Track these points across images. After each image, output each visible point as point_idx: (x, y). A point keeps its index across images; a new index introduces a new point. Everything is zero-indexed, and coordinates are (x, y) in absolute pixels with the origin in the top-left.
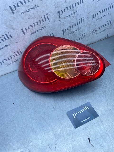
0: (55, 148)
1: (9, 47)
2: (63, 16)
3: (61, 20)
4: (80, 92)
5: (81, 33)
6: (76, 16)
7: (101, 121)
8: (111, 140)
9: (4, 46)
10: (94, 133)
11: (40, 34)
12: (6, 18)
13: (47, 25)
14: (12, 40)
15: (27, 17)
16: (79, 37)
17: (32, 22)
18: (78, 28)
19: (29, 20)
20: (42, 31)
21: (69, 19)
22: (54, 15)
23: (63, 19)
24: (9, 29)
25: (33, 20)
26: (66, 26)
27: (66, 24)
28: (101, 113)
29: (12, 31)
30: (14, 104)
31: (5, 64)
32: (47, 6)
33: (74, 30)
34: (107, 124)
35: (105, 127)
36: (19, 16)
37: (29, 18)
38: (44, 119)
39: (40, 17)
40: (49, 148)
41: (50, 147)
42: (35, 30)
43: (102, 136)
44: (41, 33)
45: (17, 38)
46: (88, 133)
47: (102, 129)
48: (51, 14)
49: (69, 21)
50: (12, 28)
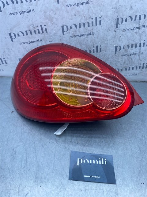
0: (25, 194)
1: (40, 44)
2: (122, 26)
3: (118, 31)
5: (141, 60)
6: (141, 32)
9: (35, 40)
11: (83, 41)
12: (47, 5)
13: (96, 31)
14: (46, 35)
15: (74, 12)
16: (137, 65)
17: (78, 21)
18: (139, 51)
19: (75, 17)
20: (87, 37)
21: (129, 34)
22: (109, 21)
23: (121, 32)
24: (47, 20)
25: (79, 19)
26: (122, 42)
27: (123, 40)
29: (50, 24)
32: (103, 6)
33: (132, 53)
36: (63, 8)
37: (75, 15)
38: (35, 148)
39: (90, 17)
40: (18, 191)
41: (20, 189)
42: (78, 34)
44: (86, 41)
45: (53, 36)
48: (106, 19)
49: (129, 37)
50: (51, 21)
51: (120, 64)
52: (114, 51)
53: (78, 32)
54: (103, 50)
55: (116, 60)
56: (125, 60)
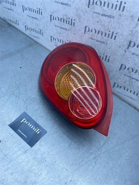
1: (67, 32)
2: (132, 50)
3: (127, 52)
4: (57, 119)
7: (26, 151)
8: (4, 167)
9: (65, 28)
10: (8, 146)
11: (97, 46)
12: (80, 6)
13: (110, 43)
14: (73, 28)
15: (97, 20)
16: (136, 91)
17: (98, 27)
19: (97, 23)
20: (101, 44)
21: (136, 59)
22: (123, 40)
23: (130, 54)
24: (77, 17)
25: (100, 27)
26: (129, 63)
27: (130, 62)
28: (36, 149)
29: (78, 21)
30: (21, 68)
31: (55, 43)
32: (122, 25)
33: (134, 77)
34: (23, 159)
35: (19, 157)
36: (91, 13)
37: (98, 22)
38: (11, 95)
39: (108, 29)
42: (95, 38)
43: (6, 156)
45: (77, 31)
46: (7, 140)
47: (15, 155)
48: (121, 37)
49: (136, 62)
50: (80, 19)
51: (121, 81)
52: (120, 67)
53: (95, 36)
54: (110, 62)
55: (118, 75)
56: (126, 80)
